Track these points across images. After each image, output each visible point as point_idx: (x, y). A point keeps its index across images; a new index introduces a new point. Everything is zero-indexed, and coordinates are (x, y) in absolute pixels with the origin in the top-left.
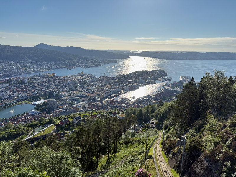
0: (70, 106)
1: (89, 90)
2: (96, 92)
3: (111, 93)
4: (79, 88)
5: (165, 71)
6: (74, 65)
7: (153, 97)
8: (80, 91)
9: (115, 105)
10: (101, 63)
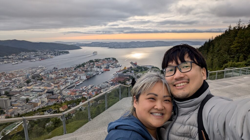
0: (26, 103)
1: (45, 83)
2: (52, 84)
3: (69, 84)
4: (33, 83)
5: (115, 59)
6: (20, 59)
7: (110, 82)
8: (34, 86)
9: (76, 95)
10: (52, 55)
